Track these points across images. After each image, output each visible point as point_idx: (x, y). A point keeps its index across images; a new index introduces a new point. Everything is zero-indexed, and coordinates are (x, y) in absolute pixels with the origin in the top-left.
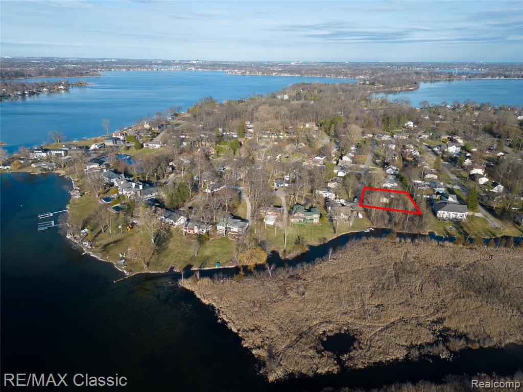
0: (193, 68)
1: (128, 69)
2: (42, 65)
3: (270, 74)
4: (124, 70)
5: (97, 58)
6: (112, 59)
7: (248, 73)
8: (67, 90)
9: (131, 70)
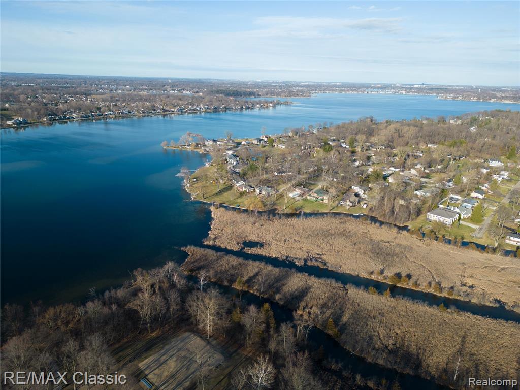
0: (404, 93)
1: (341, 91)
2: (278, 87)
3: (487, 100)
4: (336, 92)
5: (325, 82)
6: (337, 83)
7: (461, 98)
8: (274, 107)
9: (343, 93)
